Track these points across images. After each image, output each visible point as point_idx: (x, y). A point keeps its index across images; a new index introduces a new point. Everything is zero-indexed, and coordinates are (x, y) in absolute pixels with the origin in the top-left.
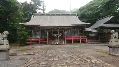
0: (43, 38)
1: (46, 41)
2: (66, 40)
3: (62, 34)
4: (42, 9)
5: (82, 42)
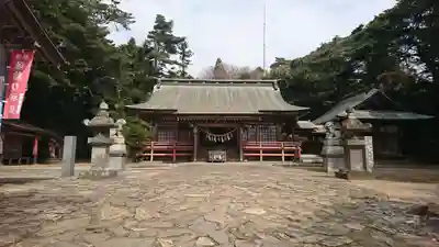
0: (184, 146)
1: (192, 152)
4: (180, 61)
5: (287, 159)
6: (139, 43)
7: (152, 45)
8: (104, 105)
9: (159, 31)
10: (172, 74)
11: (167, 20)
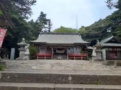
0: (48, 54)
1: (51, 56)
2: (69, 57)
3: (65, 50)
4: (48, 27)
5: (83, 59)
6: (34, 21)
7: (39, 22)
8: (23, 39)
9: (42, 17)
10: (45, 31)
11: (44, 14)
